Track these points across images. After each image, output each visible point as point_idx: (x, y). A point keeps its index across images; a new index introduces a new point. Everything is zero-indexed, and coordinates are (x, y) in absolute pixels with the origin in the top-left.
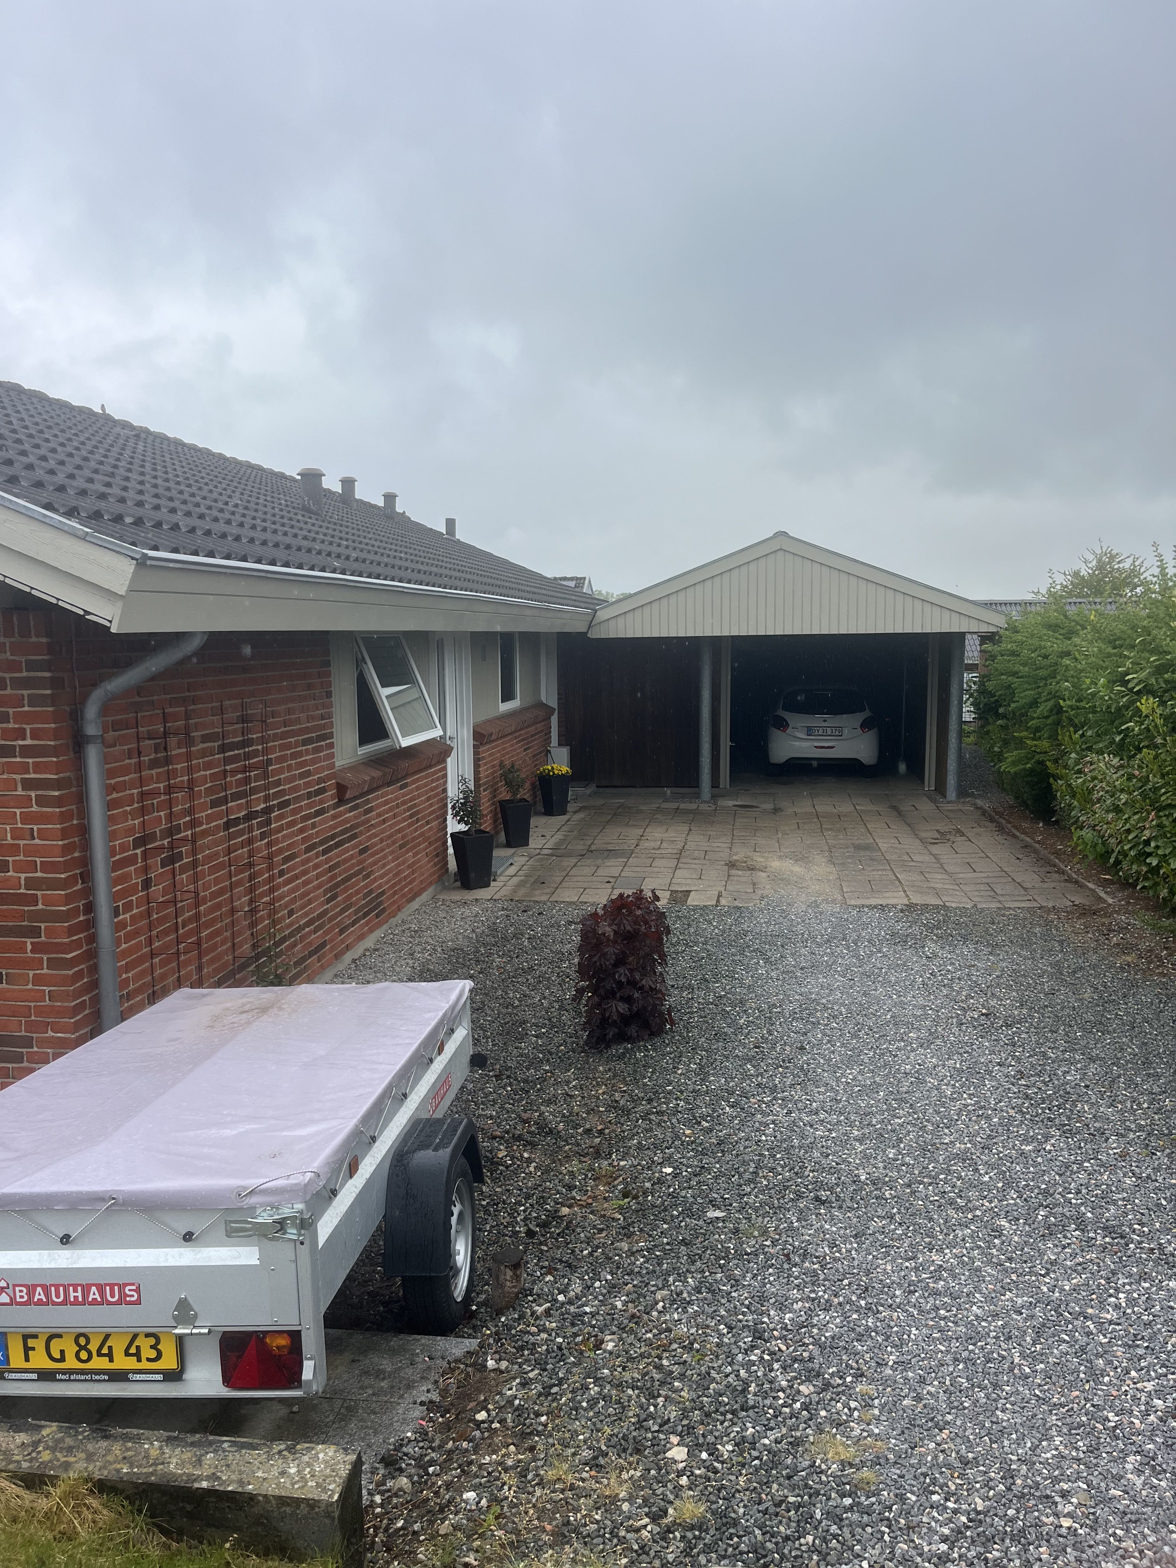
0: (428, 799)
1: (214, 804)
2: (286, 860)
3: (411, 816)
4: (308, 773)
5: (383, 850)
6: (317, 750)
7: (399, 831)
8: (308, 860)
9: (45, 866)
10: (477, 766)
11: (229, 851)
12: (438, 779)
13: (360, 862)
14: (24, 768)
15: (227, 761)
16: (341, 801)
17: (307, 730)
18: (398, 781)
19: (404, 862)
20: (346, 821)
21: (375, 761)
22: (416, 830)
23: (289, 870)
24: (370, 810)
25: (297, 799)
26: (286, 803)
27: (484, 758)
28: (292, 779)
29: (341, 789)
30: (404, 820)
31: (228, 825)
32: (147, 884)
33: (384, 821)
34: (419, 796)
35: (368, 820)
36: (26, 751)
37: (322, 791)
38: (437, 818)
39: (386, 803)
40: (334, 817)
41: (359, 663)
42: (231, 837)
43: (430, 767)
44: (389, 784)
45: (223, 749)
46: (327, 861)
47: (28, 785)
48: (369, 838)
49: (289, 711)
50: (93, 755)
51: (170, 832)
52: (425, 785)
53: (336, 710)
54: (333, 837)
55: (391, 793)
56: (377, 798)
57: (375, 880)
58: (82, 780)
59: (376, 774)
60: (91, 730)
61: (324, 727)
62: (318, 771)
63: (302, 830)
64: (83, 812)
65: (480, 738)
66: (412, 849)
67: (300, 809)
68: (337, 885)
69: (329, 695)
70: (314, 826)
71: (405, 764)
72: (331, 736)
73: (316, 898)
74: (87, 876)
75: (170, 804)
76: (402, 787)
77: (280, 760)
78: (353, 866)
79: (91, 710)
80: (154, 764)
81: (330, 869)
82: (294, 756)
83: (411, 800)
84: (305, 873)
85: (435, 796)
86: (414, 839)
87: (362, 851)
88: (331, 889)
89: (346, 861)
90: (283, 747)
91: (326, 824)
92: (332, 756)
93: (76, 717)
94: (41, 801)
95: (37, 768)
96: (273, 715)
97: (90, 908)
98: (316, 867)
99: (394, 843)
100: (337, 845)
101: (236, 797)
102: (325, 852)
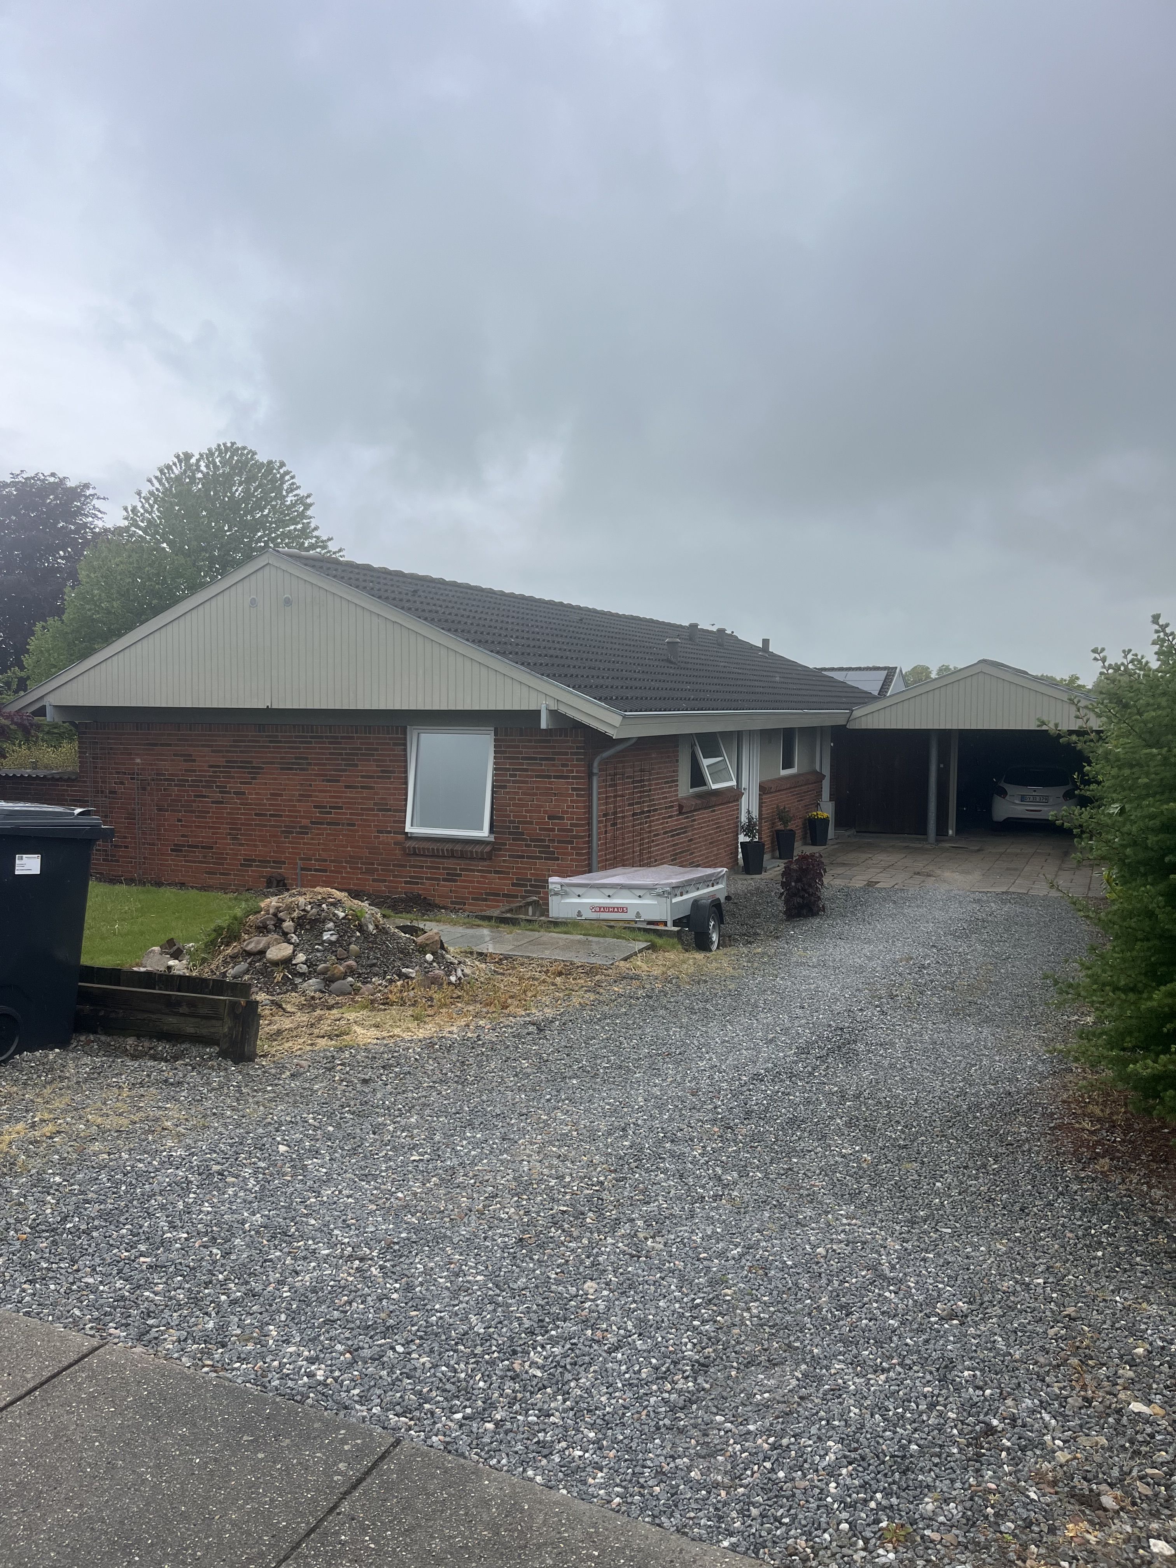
0: (727, 820)
1: (630, 805)
2: (655, 836)
3: (717, 828)
4: (666, 798)
5: (700, 842)
6: (670, 787)
7: (710, 834)
8: (664, 838)
9: (577, 819)
10: (760, 807)
11: (633, 826)
12: (734, 810)
13: (688, 846)
14: (573, 783)
15: (635, 788)
16: (681, 813)
17: (667, 777)
18: (710, 807)
19: (711, 852)
20: (682, 823)
21: (699, 796)
22: (719, 836)
23: (657, 840)
24: (694, 820)
25: (661, 809)
26: (656, 810)
27: (765, 802)
28: (659, 799)
29: (681, 807)
30: (712, 829)
31: (634, 815)
32: (606, 832)
33: (702, 827)
34: (722, 818)
35: (693, 826)
36: (574, 778)
37: (672, 807)
38: (732, 832)
39: (703, 818)
40: (677, 820)
41: (693, 746)
42: (634, 820)
43: (729, 802)
44: (706, 808)
45: (633, 783)
46: (673, 841)
47: (573, 789)
48: (693, 835)
49: (660, 768)
50: (595, 780)
51: (615, 813)
52: (726, 813)
53: (680, 769)
54: (675, 830)
55: (705, 814)
56: (698, 815)
57: (695, 857)
58: (590, 788)
59: (699, 802)
60: (595, 771)
61: (673, 776)
62: (670, 797)
63: (662, 824)
64: (590, 801)
65: (763, 789)
66: (717, 846)
67: (662, 814)
68: (676, 854)
69: (677, 761)
70: (667, 823)
71: (714, 799)
72: (677, 781)
73: (667, 857)
74: (590, 824)
75: (615, 802)
76: (712, 811)
77: (655, 789)
78: (684, 847)
79: (596, 764)
80: (610, 786)
81: (674, 845)
82: (660, 789)
83: (717, 819)
84: (663, 844)
85: (733, 819)
86: (718, 841)
87: (691, 840)
88: (673, 855)
89: (681, 843)
90: (656, 784)
91: (672, 823)
92: (677, 791)
93: (590, 766)
94: (577, 795)
95: (577, 783)
96: (653, 769)
97: (590, 836)
98: (668, 842)
99: (706, 840)
100: (678, 834)
101: (637, 803)
102: (672, 836)
